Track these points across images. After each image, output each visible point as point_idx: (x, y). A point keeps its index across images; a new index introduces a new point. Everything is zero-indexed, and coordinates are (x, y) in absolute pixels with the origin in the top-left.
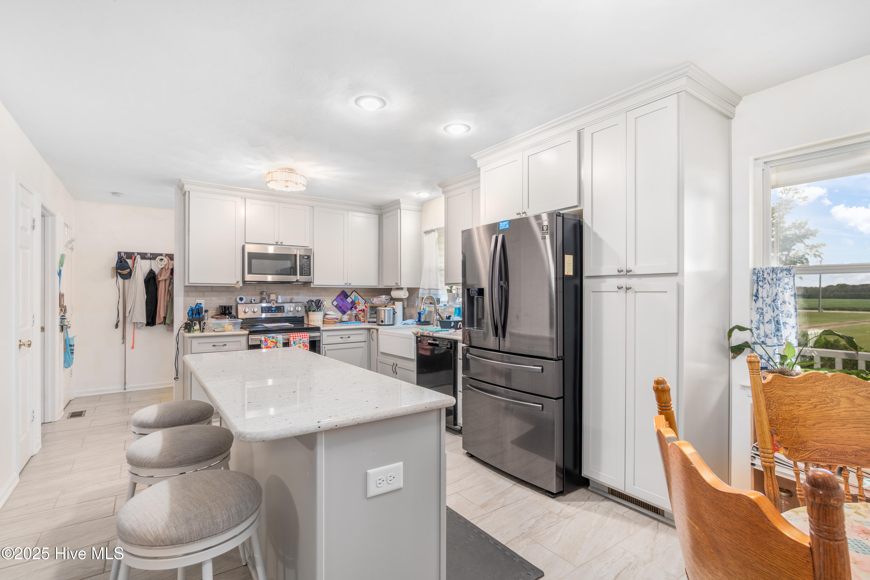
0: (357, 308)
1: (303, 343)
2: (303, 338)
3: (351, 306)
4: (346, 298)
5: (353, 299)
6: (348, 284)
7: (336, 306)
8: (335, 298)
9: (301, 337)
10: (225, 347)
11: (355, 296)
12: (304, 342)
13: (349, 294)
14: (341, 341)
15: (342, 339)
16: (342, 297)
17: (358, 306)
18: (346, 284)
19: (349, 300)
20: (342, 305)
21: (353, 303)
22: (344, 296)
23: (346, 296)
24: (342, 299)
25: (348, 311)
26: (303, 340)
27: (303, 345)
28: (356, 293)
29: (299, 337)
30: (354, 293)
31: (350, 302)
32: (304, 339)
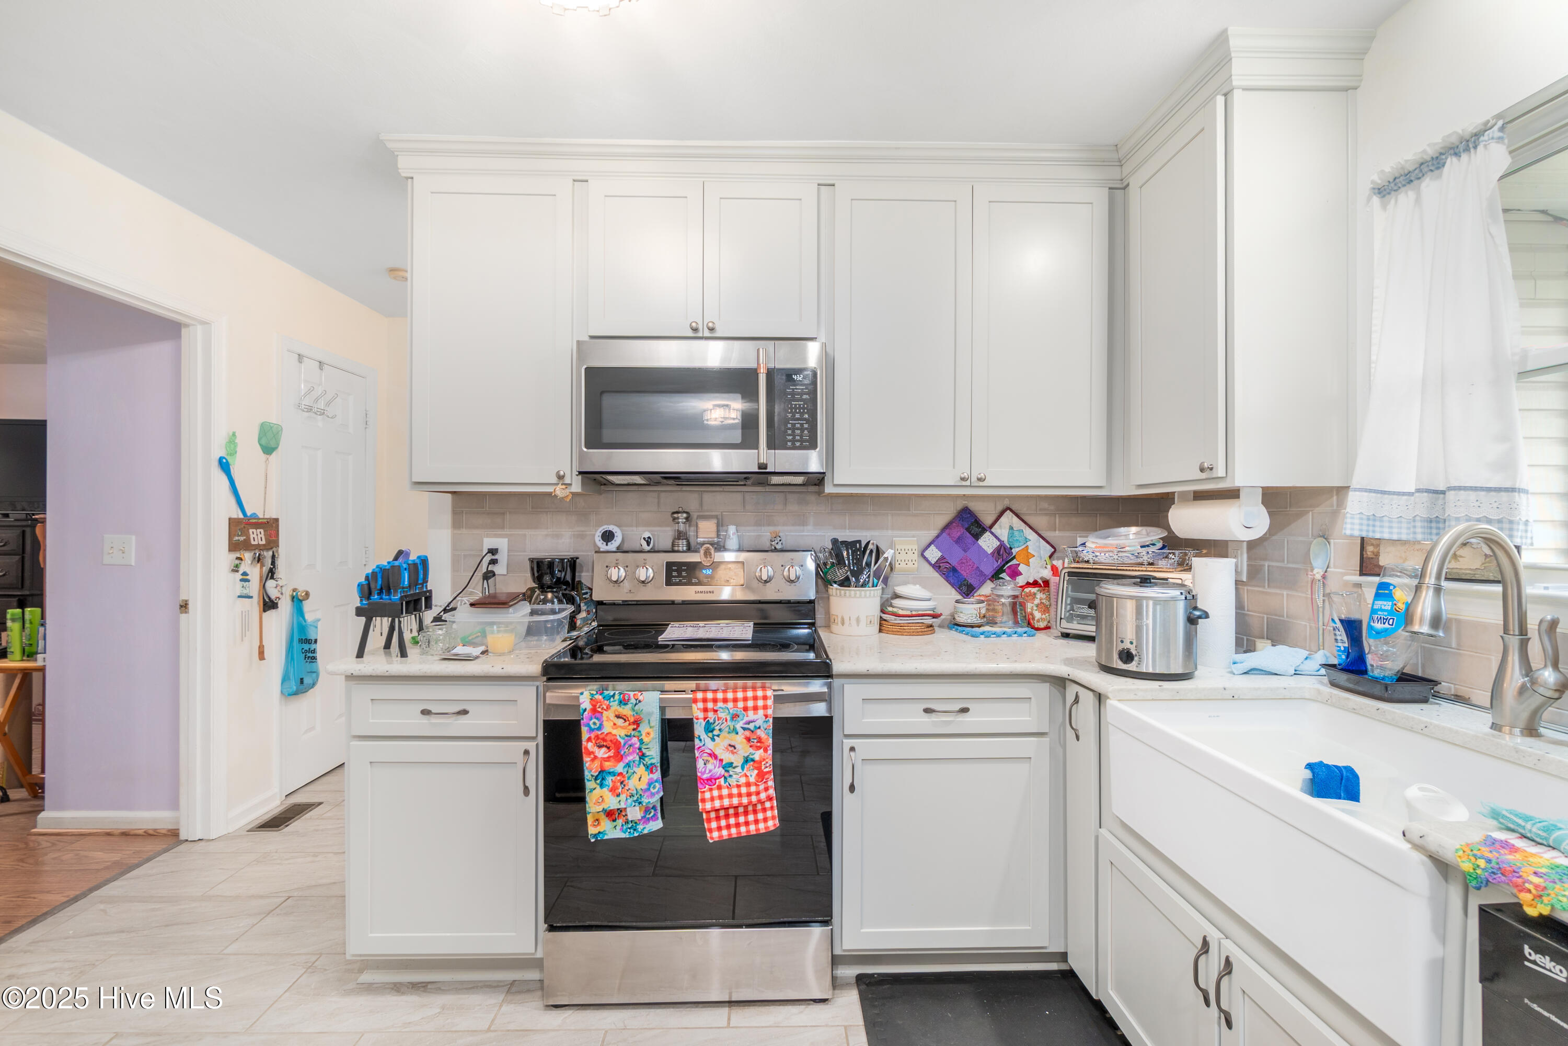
0: (1020, 574)
1: (748, 733)
2: (746, 709)
3: (996, 565)
4: (977, 537)
5: (1005, 538)
6: (974, 479)
7: (937, 566)
8: (934, 533)
9: (741, 704)
10: (463, 720)
11: (1011, 528)
12: (751, 726)
13: (987, 520)
14: (926, 723)
15: (934, 718)
16: (958, 532)
17: (1022, 568)
18: (963, 479)
19: (987, 543)
20: (961, 562)
21: (1004, 553)
22: (968, 530)
23: (976, 530)
24: (958, 541)
25: (982, 583)
26: (746, 719)
27: (748, 739)
28: (1015, 519)
29: (730, 705)
30: (1008, 519)
31: (990, 551)
32: (751, 713)
